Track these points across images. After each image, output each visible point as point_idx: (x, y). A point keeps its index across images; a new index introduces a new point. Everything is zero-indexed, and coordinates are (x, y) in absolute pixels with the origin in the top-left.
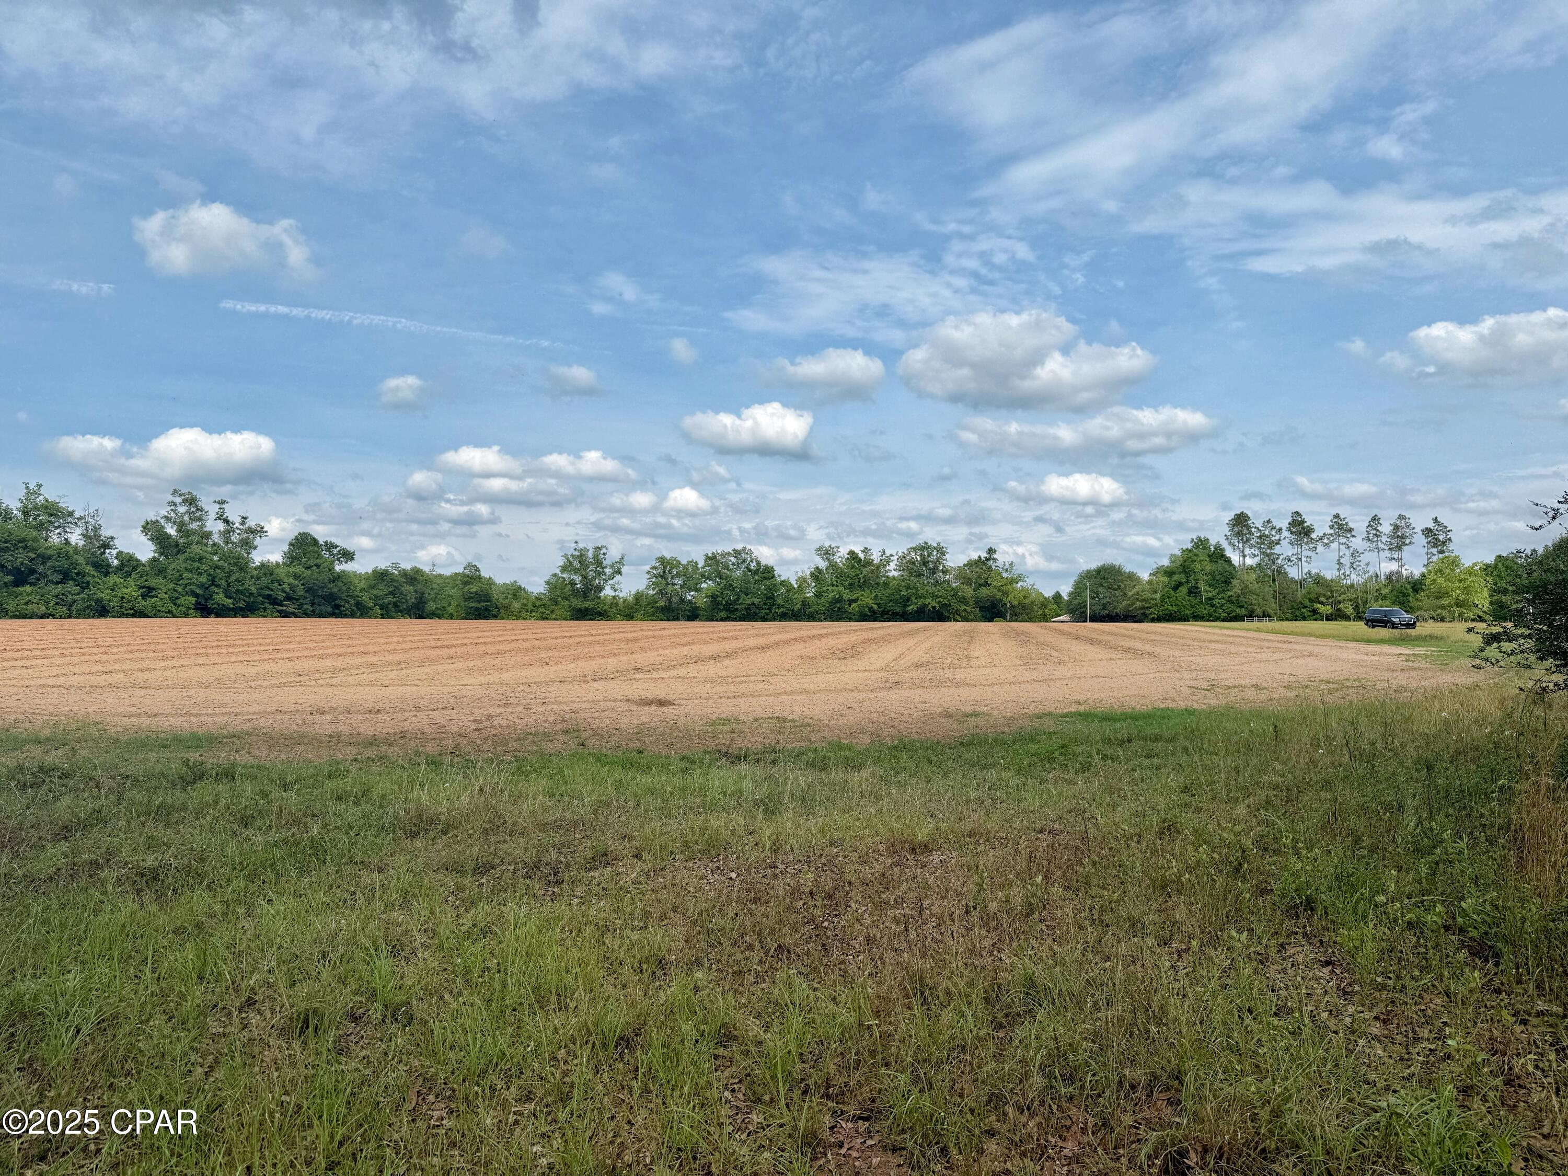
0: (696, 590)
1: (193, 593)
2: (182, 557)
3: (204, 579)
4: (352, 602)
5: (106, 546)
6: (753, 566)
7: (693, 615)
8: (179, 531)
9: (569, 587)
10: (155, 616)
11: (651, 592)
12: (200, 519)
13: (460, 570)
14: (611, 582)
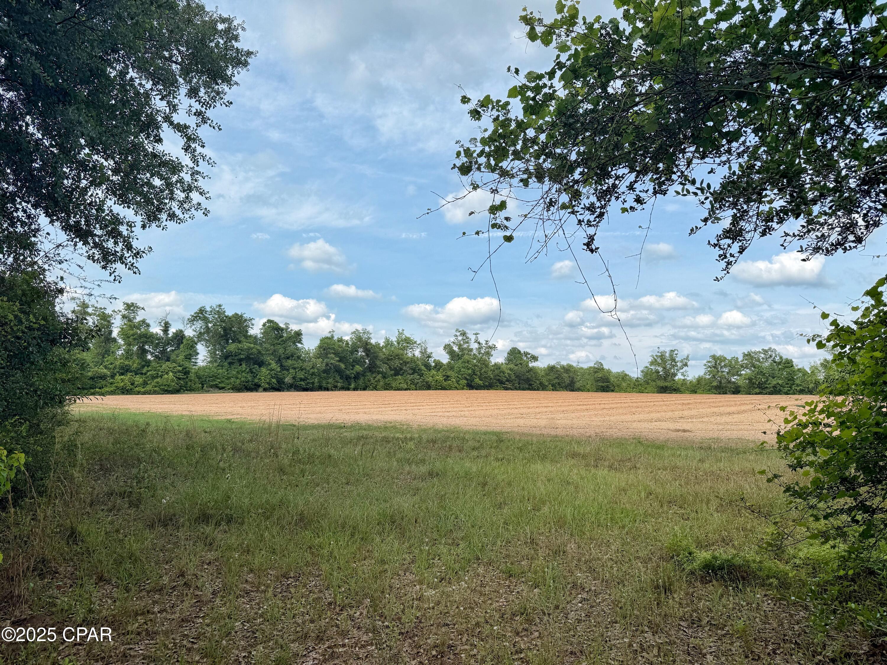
0: (738, 375)
1: (467, 379)
2: (460, 361)
3: (470, 371)
4: (538, 382)
5: (429, 357)
6: (777, 359)
7: (736, 391)
8: (459, 349)
9: (655, 374)
10: (450, 389)
11: (708, 377)
12: (467, 343)
13: (592, 365)
14: (681, 371)
